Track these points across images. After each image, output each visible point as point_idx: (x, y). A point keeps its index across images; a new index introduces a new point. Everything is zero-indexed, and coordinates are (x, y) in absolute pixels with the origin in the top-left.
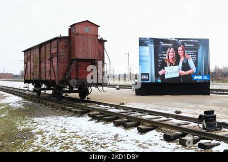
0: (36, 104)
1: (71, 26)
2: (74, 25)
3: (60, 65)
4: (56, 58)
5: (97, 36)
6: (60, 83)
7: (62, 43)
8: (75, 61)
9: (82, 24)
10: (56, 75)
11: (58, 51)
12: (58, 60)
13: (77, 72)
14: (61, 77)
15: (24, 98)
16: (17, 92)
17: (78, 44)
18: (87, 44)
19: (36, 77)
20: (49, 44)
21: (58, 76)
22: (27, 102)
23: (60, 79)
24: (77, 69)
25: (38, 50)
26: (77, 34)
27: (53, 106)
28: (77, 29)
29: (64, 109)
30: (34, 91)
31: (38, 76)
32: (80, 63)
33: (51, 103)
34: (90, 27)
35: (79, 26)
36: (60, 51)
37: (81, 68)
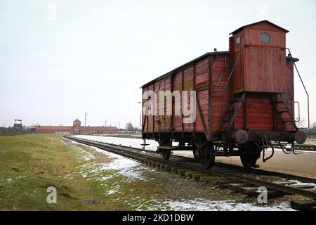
0: (164, 174)
1: (234, 33)
2: (242, 29)
3: (213, 104)
4: (207, 92)
5: (284, 49)
6: (214, 136)
7: (217, 65)
8: (244, 96)
9: (255, 27)
10: (207, 123)
11: (210, 78)
12: (210, 94)
13: (245, 117)
14: (215, 126)
15: (142, 161)
16: (129, 152)
17: (249, 65)
18: (266, 65)
19: (166, 127)
20: (192, 68)
21: (210, 125)
22: (147, 168)
23: (214, 130)
24: (245, 112)
25: (168, 81)
26: (246, 46)
27: (197, 179)
28: (246, 36)
29: (223, 186)
30: (159, 150)
31: (169, 125)
32: (250, 100)
33: (194, 174)
34: (271, 33)
35: (251, 31)
36: (214, 78)
37: (252, 110)
